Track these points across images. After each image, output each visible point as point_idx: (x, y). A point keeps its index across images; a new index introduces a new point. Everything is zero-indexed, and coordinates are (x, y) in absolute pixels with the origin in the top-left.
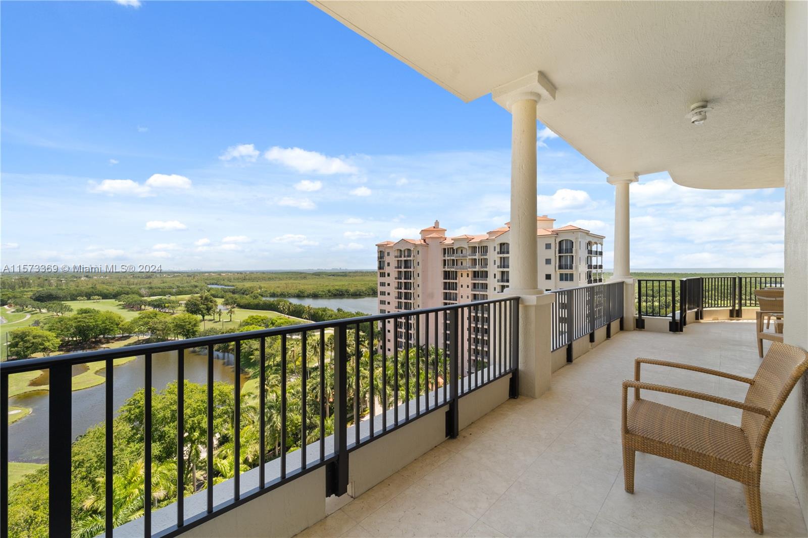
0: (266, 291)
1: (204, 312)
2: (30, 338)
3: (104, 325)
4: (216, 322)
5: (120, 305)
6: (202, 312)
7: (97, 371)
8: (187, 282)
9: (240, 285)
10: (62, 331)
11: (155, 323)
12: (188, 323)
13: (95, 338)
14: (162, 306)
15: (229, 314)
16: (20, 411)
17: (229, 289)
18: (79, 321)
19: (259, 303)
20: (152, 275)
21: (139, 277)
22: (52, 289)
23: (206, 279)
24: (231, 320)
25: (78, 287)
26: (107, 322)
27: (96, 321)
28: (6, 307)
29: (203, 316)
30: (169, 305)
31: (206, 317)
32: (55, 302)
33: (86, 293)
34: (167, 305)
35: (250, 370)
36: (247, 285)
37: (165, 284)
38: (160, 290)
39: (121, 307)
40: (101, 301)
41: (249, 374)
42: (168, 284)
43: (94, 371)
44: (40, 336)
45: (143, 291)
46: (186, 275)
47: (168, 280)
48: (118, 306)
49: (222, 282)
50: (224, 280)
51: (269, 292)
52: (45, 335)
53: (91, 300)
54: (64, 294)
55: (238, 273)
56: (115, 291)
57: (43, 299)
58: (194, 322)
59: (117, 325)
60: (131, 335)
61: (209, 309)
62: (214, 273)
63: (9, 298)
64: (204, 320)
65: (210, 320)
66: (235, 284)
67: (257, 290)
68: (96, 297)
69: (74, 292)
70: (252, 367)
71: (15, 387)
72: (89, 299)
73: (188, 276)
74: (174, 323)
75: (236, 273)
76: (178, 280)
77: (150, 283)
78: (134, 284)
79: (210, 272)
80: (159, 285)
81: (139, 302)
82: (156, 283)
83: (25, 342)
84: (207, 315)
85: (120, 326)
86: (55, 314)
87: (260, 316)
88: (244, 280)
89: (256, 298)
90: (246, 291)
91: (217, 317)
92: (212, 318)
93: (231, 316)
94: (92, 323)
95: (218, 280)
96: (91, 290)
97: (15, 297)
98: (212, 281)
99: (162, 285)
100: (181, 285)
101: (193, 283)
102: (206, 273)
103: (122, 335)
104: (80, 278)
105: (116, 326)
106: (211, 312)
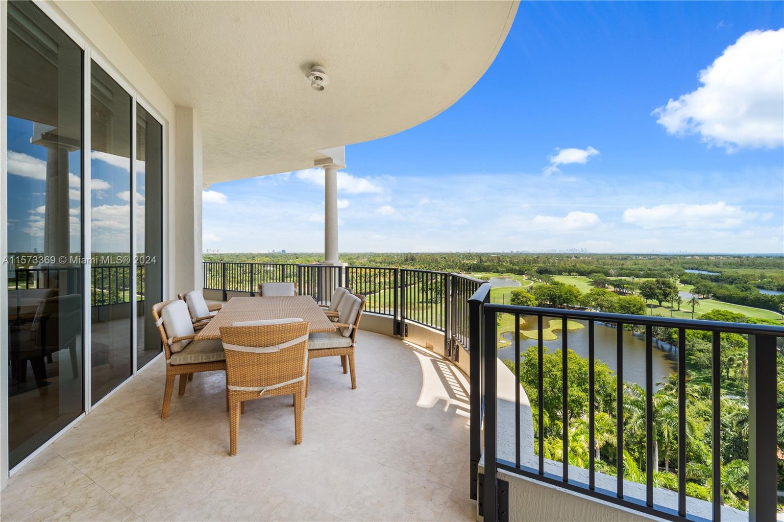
0: (770, 282)
1: (660, 297)
2: (520, 297)
3: (565, 296)
4: (674, 311)
5: (590, 282)
6: (658, 296)
7: (554, 330)
8: (661, 265)
9: (729, 272)
10: (540, 296)
11: (603, 301)
12: (632, 305)
13: (561, 305)
14: (621, 287)
15: (691, 304)
16: (505, 342)
17: (711, 276)
18: (550, 290)
19: (747, 297)
20: (627, 257)
21: (615, 258)
22: (548, 266)
23: (684, 263)
24: (693, 311)
25: (565, 265)
26: (568, 294)
27: (561, 292)
28: (524, 276)
29: (660, 302)
30: (628, 286)
31: (663, 304)
32: (547, 275)
33: (569, 270)
34: (625, 286)
35: (693, 373)
36: (742, 272)
37: (637, 266)
38: (628, 271)
39: (590, 283)
40: (578, 277)
41: (690, 377)
42: (639, 266)
43: (552, 330)
44: (526, 297)
45: (612, 272)
46: (663, 258)
47: (640, 262)
48: (588, 282)
49: (705, 267)
50: (708, 265)
51: (776, 284)
52: (528, 297)
53: (571, 275)
54: (554, 270)
55: (734, 257)
56: (589, 270)
57: (542, 272)
58: (640, 305)
59: (576, 297)
60: (587, 308)
61: (666, 295)
62: (699, 256)
63: (526, 270)
64: (660, 306)
65: (668, 308)
66: (723, 270)
67: (754, 280)
68: (575, 274)
69: (561, 269)
70: (697, 371)
71: (509, 327)
72: (570, 275)
73: (666, 259)
74: (619, 303)
75: (731, 256)
76: (652, 263)
77: (623, 264)
78: (608, 265)
79: (694, 255)
80: (630, 267)
81: (603, 281)
82: (629, 264)
83: (518, 299)
84: (664, 301)
85: (578, 299)
86: (545, 283)
87: (732, 313)
88: (741, 265)
89: (746, 290)
90: (735, 279)
91: (675, 305)
92: (670, 305)
93: (693, 307)
94: (558, 293)
95: (701, 263)
96: (572, 268)
97: (528, 270)
98: (692, 266)
99: (633, 267)
100: (653, 268)
101: (668, 266)
102: (688, 256)
103: (579, 307)
104: (572, 258)
105: (574, 298)
106: (668, 298)
